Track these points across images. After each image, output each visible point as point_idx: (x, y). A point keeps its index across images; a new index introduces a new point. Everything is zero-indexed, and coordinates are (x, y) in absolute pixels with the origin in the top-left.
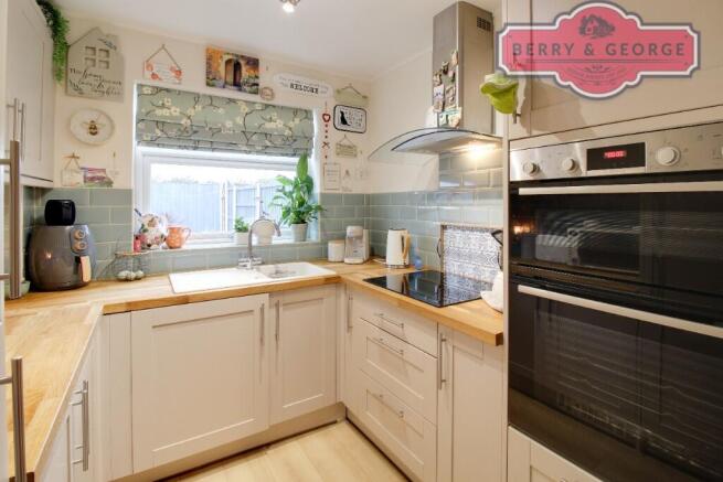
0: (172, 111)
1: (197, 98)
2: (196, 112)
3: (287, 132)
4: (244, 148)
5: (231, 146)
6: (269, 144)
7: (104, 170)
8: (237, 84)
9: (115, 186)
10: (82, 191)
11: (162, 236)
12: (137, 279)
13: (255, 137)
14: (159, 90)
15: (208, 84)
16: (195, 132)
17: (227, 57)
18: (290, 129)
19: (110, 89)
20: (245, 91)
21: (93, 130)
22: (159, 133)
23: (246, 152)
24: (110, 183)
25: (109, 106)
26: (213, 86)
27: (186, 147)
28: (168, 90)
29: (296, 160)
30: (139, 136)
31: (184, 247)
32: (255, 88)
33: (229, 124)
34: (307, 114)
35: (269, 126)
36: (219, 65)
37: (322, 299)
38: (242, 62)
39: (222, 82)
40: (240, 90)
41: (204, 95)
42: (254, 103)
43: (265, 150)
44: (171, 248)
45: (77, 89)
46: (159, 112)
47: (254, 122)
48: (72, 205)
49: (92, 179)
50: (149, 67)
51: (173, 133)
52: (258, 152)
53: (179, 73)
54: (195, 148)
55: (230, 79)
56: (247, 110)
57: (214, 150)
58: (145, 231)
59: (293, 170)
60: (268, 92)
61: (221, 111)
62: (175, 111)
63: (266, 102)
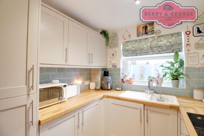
0: (130, 46)
1: (136, 41)
2: (136, 45)
3: (168, 44)
4: (152, 53)
5: (147, 53)
6: (160, 50)
7: (115, 64)
8: (146, 33)
9: (117, 67)
10: (112, 69)
11: (128, 80)
12: (120, 90)
13: (155, 49)
14: (127, 42)
15: (137, 36)
16: (136, 51)
17: (142, 26)
18: (170, 42)
19: (116, 45)
20: (149, 34)
21: (113, 55)
22: (127, 53)
23: (152, 54)
24: (116, 67)
25: (116, 49)
26: (139, 36)
27: (134, 56)
28: (129, 41)
29: (173, 54)
30: (123, 55)
31: (133, 84)
32: (153, 32)
33: (145, 46)
34: (179, 34)
35: (160, 43)
36: (140, 29)
37: (170, 114)
38: (148, 25)
39: (141, 34)
40: (147, 35)
41: (138, 40)
42: (155, 37)
43: (159, 52)
44: (130, 84)
45: (111, 47)
46: (127, 48)
47: (154, 44)
48: (108, 72)
49: (113, 66)
50: (123, 37)
51: (130, 52)
52: (157, 53)
53: (130, 36)
54: (136, 56)
55: (144, 32)
56: (152, 40)
57: (141, 55)
58: (124, 78)
59: (172, 58)
60: (158, 31)
61: (143, 43)
62: (131, 46)
63: (158, 35)
